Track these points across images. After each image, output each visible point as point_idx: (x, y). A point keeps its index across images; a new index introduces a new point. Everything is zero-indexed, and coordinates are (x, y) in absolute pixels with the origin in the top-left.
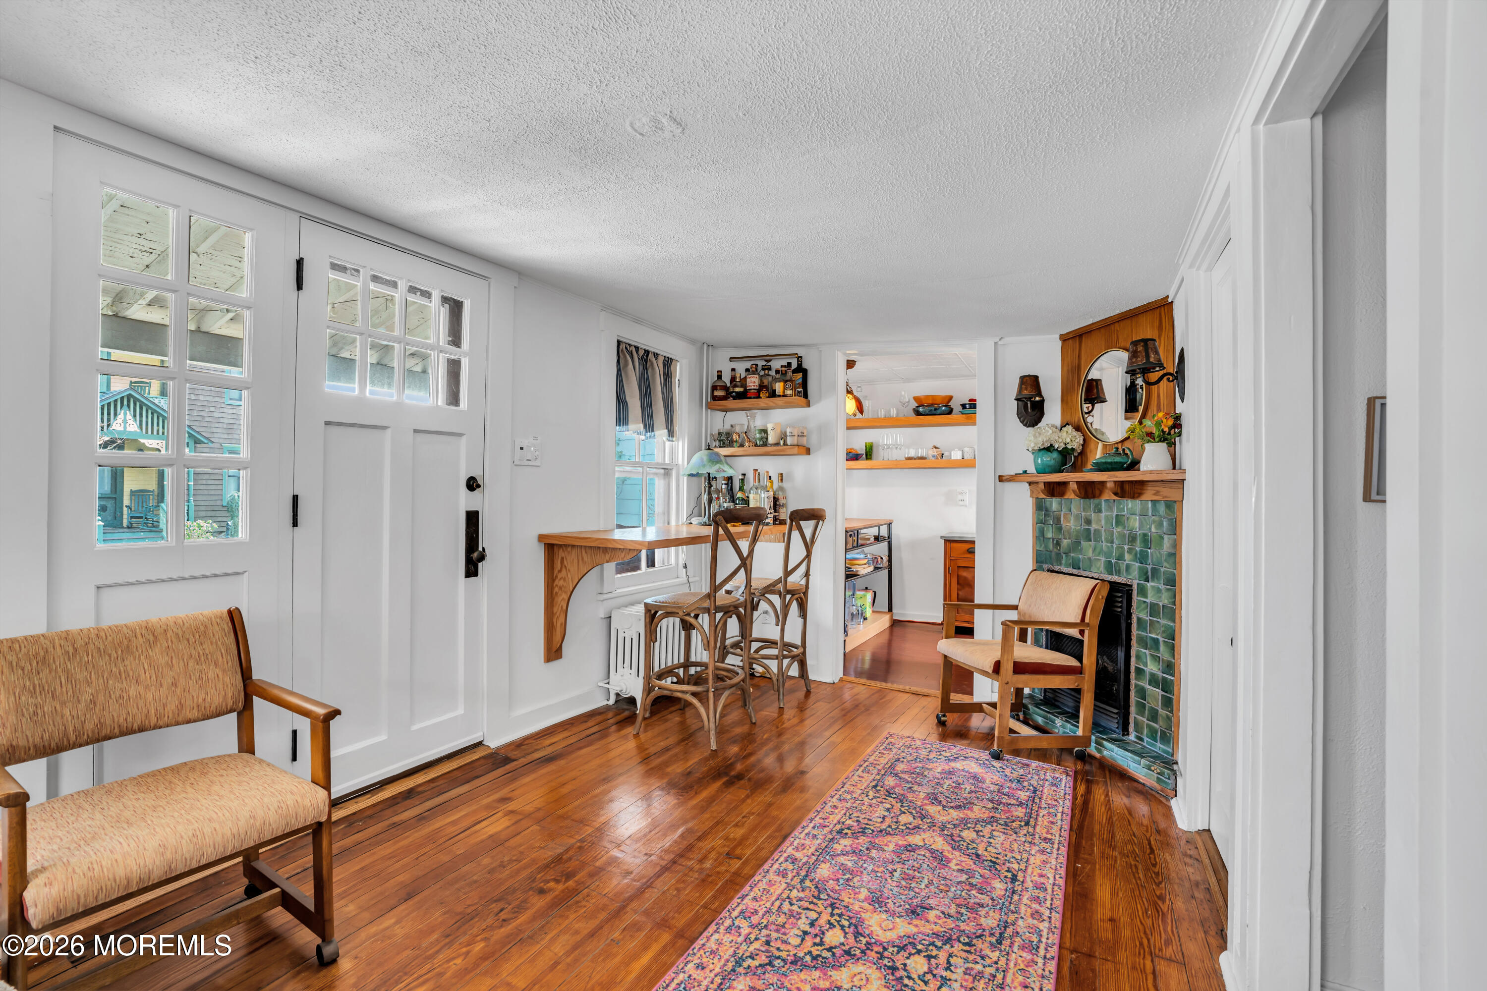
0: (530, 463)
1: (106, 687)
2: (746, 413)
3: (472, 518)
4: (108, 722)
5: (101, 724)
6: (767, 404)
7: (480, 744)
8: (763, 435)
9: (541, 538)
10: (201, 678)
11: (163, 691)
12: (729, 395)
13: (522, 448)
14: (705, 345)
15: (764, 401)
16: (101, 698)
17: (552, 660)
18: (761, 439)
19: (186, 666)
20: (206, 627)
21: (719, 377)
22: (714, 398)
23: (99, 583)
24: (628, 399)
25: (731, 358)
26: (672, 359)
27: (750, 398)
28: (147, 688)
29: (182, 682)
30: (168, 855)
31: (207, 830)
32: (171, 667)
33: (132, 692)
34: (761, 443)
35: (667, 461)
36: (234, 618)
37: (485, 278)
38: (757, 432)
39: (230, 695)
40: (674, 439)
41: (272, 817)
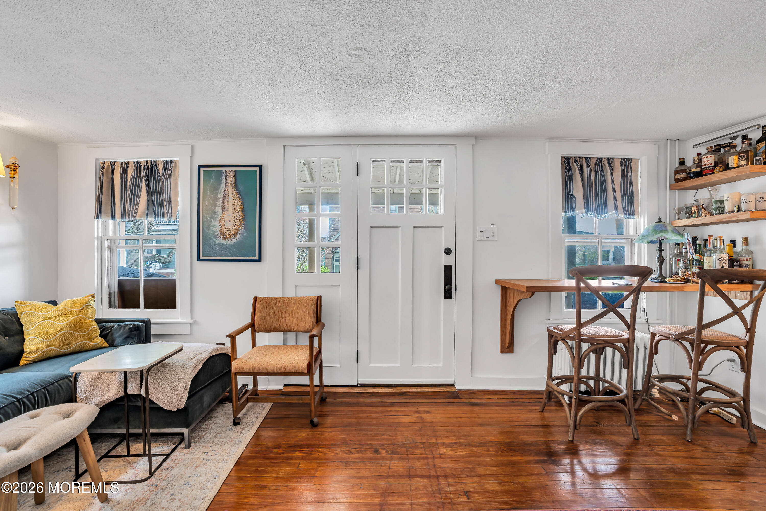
0: (488, 239)
1: (282, 315)
2: (708, 189)
3: (448, 269)
4: (282, 326)
5: (280, 326)
6: (718, 177)
7: (452, 385)
8: (718, 205)
9: (497, 282)
10: (304, 318)
11: (295, 319)
12: (690, 176)
13: (482, 232)
14: (669, 141)
15: (718, 176)
16: (280, 318)
17: (505, 353)
18: (717, 208)
19: (301, 313)
20: (309, 301)
21: (682, 162)
22: (677, 181)
23: (297, 285)
24: (575, 194)
25: (694, 146)
26: (631, 160)
27: (705, 175)
28: (291, 318)
29: (300, 318)
30: (260, 366)
31: (271, 362)
32: (298, 312)
33: (288, 318)
34: (717, 212)
35: (631, 233)
36: (319, 300)
37: (453, 145)
38: (713, 203)
39: (311, 325)
40: (636, 216)
41: (289, 365)
